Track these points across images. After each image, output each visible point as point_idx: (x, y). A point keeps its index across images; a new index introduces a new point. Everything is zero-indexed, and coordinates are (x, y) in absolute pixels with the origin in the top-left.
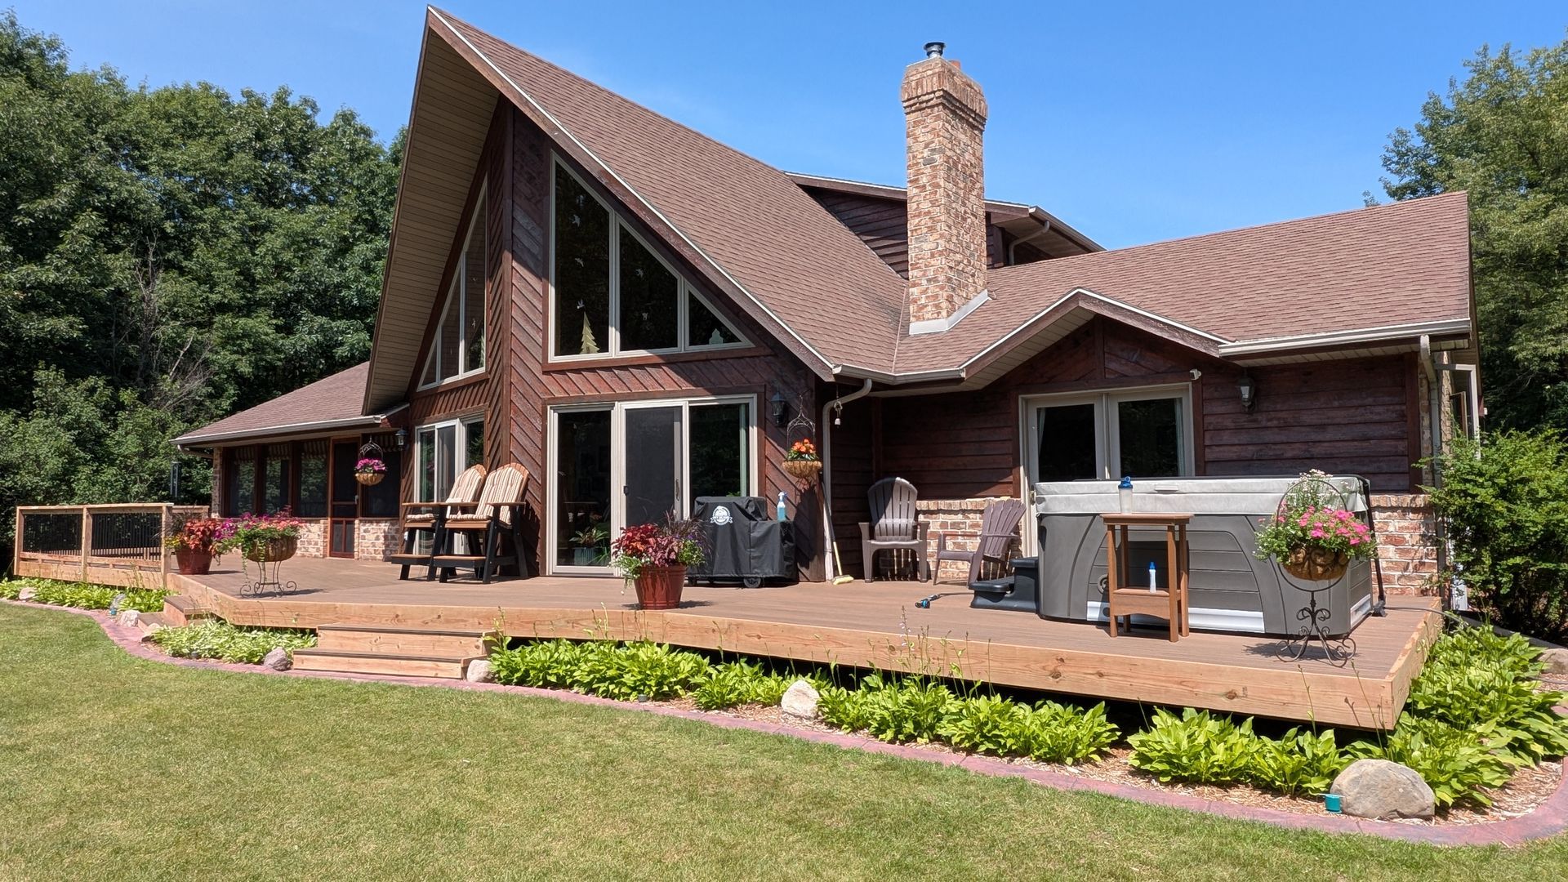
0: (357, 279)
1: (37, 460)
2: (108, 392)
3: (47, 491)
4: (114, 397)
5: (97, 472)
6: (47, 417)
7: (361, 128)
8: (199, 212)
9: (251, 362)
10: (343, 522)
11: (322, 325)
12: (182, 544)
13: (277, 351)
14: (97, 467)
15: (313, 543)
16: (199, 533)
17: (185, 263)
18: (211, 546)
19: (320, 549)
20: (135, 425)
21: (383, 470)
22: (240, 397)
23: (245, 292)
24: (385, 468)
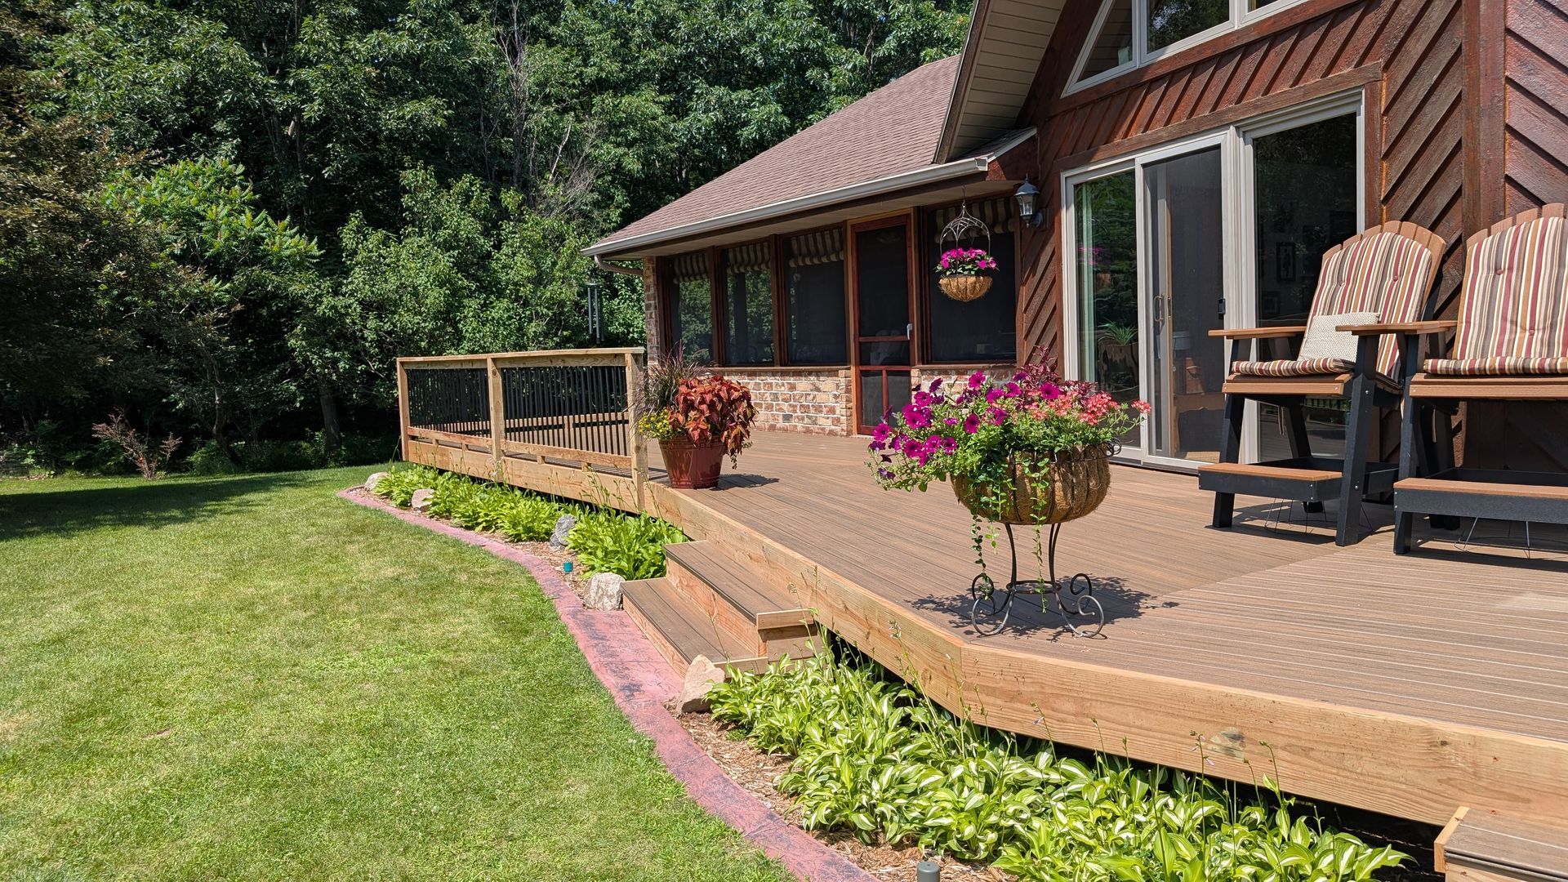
0: (761, 27)
1: (415, 294)
2: (486, 196)
3: (431, 336)
4: (495, 201)
5: (485, 306)
6: (421, 235)
9: (639, 157)
10: (884, 373)
11: (720, 98)
12: (674, 430)
13: (669, 139)
14: (485, 300)
15: (825, 410)
16: (704, 407)
17: (552, 29)
18: (726, 433)
19: (838, 420)
20: (523, 241)
21: (990, 269)
22: (628, 204)
23: (624, 62)
24: (993, 266)
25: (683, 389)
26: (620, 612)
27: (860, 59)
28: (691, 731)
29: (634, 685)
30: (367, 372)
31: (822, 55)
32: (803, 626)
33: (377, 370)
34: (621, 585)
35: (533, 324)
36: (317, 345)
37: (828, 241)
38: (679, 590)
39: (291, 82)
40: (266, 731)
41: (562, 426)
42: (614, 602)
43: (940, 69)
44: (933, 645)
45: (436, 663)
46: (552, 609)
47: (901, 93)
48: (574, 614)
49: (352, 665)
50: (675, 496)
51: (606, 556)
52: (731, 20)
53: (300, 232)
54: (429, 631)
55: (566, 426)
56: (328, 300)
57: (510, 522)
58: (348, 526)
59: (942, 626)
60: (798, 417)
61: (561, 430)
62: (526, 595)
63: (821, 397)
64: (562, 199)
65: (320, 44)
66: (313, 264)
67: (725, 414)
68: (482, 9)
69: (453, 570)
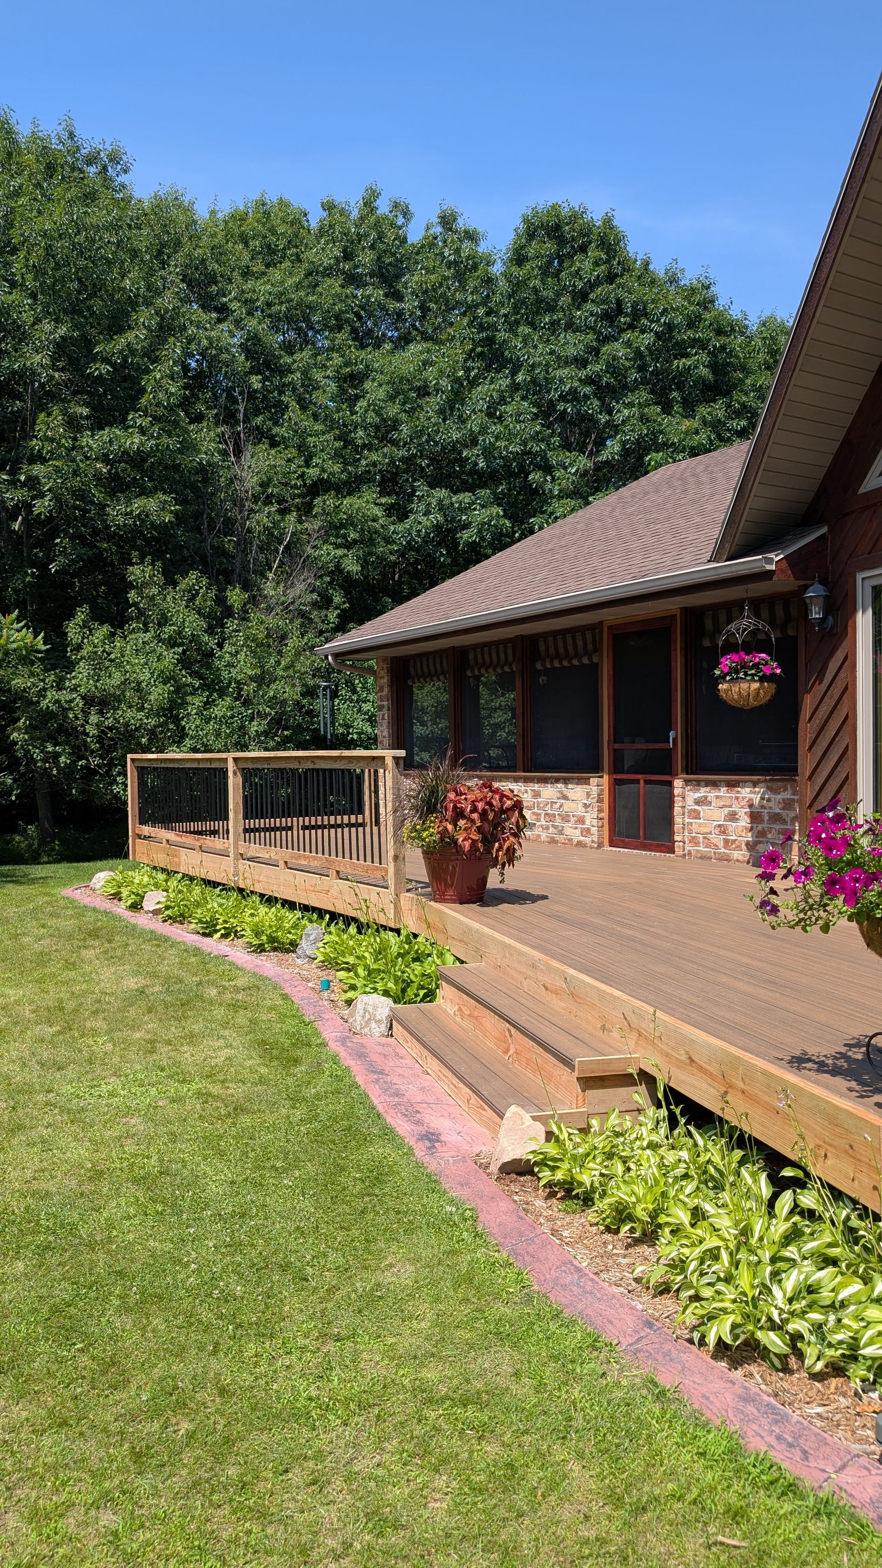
0: (484, 430)
1: (138, 689)
2: (212, 594)
3: (152, 733)
4: (221, 600)
5: (207, 704)
6: (146, 631)
7: (466, 232)
8: (289, 360)
9: (359, 558)
10: (642, 782)
11: (440, 501)
12: (442, 840)
13: (388, 541)
14: (208, 698)
15: (573, 819)
16: (475, 816)
17: (276, 430)
18: (497, 844)
19: (588, 831)
20: (247, 638)
21: (774, 674)
22: (347, 605)
23: (345, 463)
24: (778, 671)
25: (452, 795)
26: (389, 1039)
27: (584, 462)
28: (516, 1198)
29: (433, 1134)
30: (86, 767)
31: (545, 458)
32: (631, 1075)
33: (97, 765)
34: (391, 1010)
35: (255, 723)
36: (39, 739)
37: (580, 643)
38: (458, 1019)
39: (23, 478)
40: (29, 1174)
41: (290, 828)
42: (383, 1028)
43: (685, 469)
44: (833, 1117)
45: (204, 1096)
46: (318, 1034)
47: (646, 493)
48: (343, 1041)
49: (112, 1094)
50: (440, 911)
51: (369, 975)
52: (454, 422)
53: (27, 626)
54: (188, 1055)
55: (295, 828)
56: (51, 694)
57: (252, 930)
58: (80, 929)
59: (841, 1095)
60: (542, 826)
61: (289, 833)
62: (285, 1016)
63: (568, 806)
64: (283, 598)
65: (52, 440)
66: (38, 659)
67: (497, 824)
68: (207, 409)
69: (200, 983)
